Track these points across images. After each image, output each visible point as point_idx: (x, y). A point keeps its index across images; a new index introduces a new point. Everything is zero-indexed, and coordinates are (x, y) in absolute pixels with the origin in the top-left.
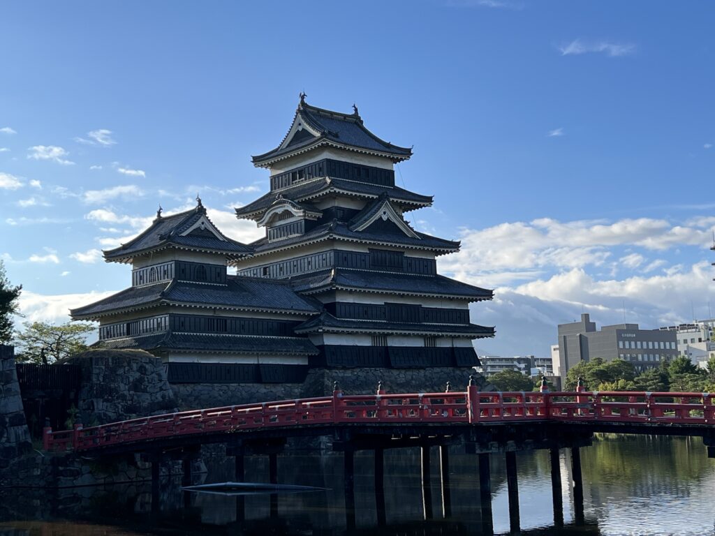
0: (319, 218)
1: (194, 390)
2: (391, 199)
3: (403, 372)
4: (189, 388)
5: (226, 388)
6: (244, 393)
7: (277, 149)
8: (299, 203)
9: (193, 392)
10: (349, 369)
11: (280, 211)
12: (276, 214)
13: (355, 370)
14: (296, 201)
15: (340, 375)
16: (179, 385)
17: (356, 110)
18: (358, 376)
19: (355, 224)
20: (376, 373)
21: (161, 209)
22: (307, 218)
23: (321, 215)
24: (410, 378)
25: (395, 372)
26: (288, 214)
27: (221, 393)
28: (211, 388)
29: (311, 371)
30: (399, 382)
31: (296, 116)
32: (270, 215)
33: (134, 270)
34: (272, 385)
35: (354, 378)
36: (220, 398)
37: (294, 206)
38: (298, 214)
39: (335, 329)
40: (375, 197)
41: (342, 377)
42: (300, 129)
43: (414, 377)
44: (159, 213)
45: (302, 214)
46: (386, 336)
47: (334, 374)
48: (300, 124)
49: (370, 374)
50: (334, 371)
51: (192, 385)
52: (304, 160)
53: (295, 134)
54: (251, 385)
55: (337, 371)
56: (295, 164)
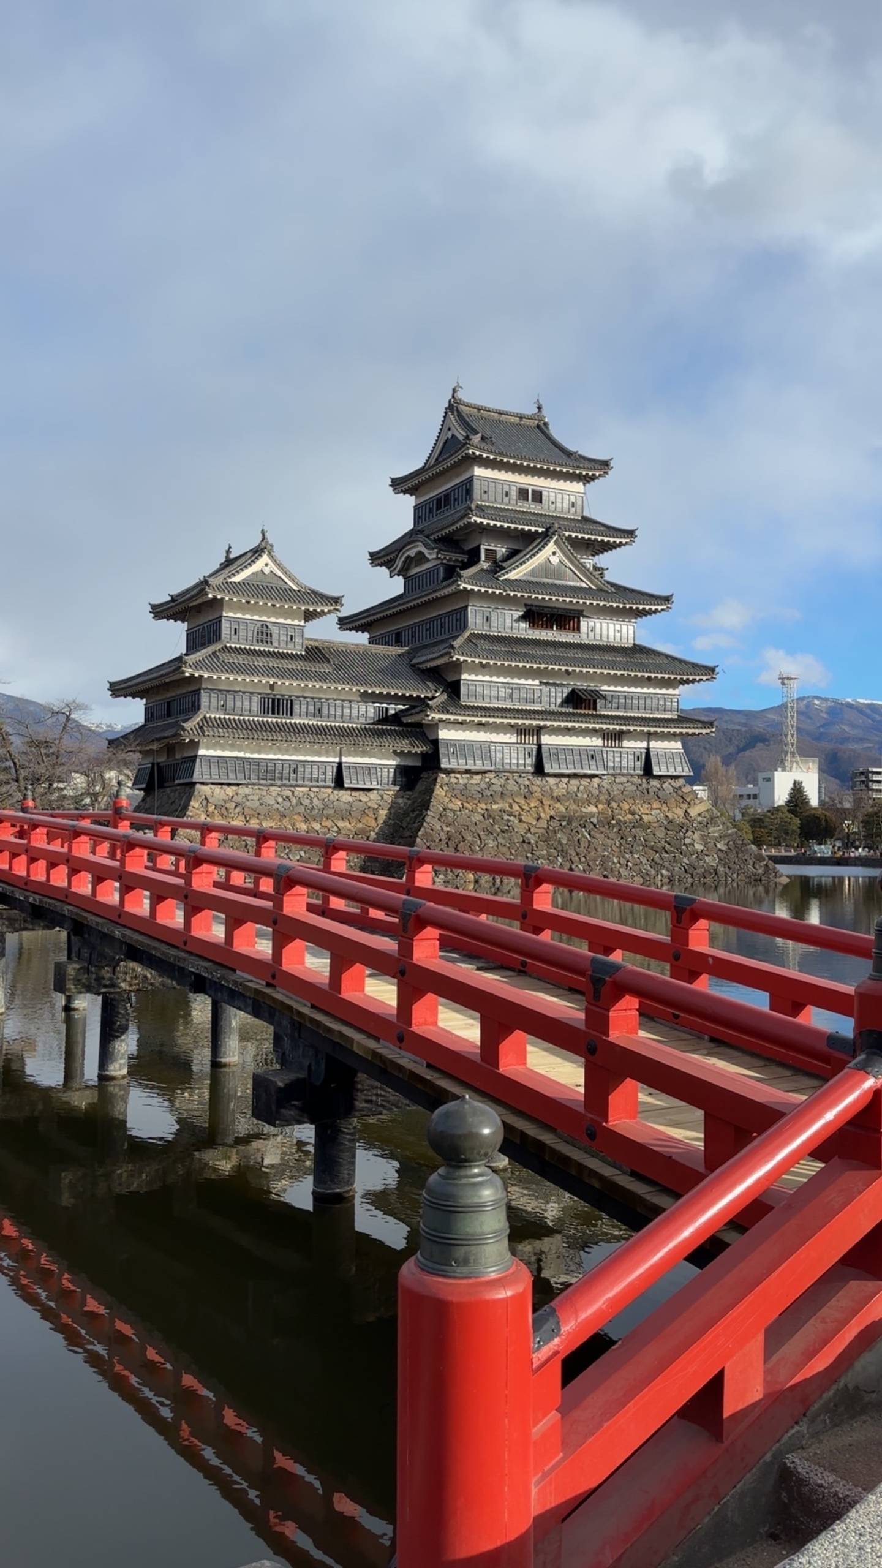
0: (462, 561)
1: (237, 794)
2: (567, 534)
3: (565, 780)
4: (230, 791)
5: (290, 794)
6: (315, 800)
7: (424, 467)
8: (435, 541)
9: (236, 797)
10: (477, 773)
11: (412, 553)
12: (408, 556)
13: (487, 775)
14: (432, 537)
15: (461, 781)
16: (213, 787)
17: (539, 408)
18: (490, 784)
19: (504, 568)
20: (520, 781)
21: (230, 548)
22: (445, 562)
23: (465, 558)
24: (576, 789)
25: (552, 781)
26: (421, 558)
27: (280, 800)
28: (264, 793)
29: (424, 775)
30: (555, 795)
31: (445, 417)
32: (403, 559)
33: (188, 630)
34: (361, 793)
35: (483, 786)
36: (277, 806)
37: (426, 546)
38: (431, 555)
39: (452, 718)
40: (540, 530)
41: (465, 785)
42: (450, 435)
43: (582, 788)
44: (228, 552)
45: (435, 556)
46: (539, 730)
47: (453, 780)
48: (449, 429)
49: (511, 782)
50: (452, 775)
51: (234, 788)
52: (450, 480)
53: (445, 443)
54: (330, 791)
55: (458, 776)
56: (441, 486)
